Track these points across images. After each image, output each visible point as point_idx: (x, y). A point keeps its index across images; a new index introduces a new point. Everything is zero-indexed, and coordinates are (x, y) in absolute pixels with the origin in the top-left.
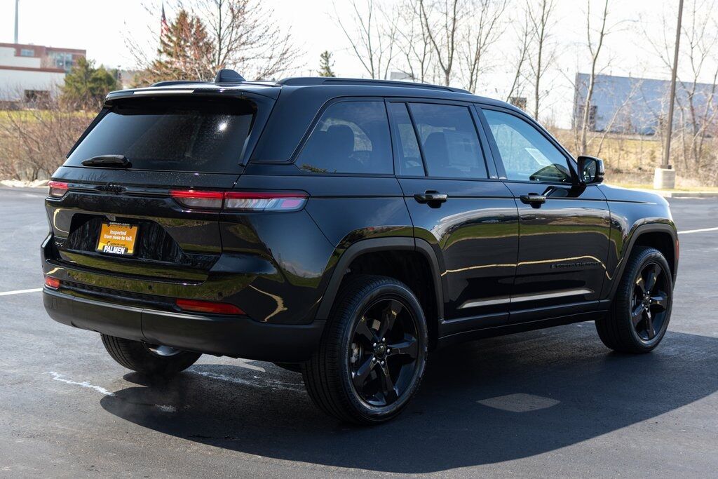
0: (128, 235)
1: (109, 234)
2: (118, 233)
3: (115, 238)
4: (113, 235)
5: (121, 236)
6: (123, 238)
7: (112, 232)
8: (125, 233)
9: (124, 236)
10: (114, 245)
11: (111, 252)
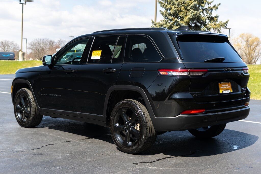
0: (229, 86)
1: (222, 87)
2: (225, 86)
3: (225, 87)
4: (224, 87)
5: (226, 86)
6: (227, 87)
7: (223, 86)
8: (227, 85)
9: (227, 86)
10: (225, 90)
11: (226, 93)
